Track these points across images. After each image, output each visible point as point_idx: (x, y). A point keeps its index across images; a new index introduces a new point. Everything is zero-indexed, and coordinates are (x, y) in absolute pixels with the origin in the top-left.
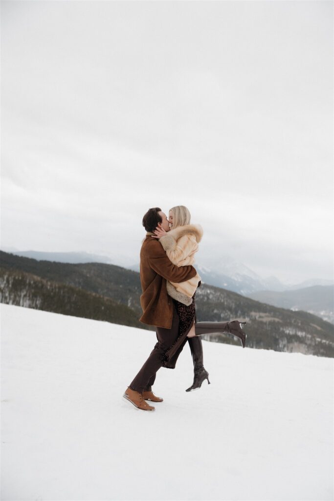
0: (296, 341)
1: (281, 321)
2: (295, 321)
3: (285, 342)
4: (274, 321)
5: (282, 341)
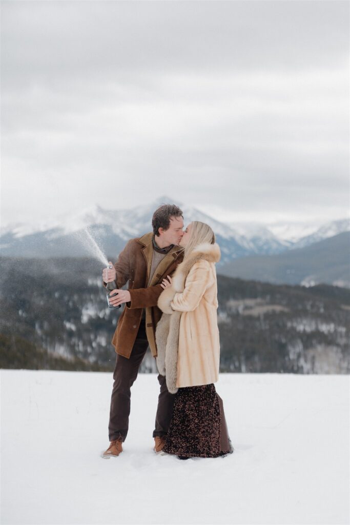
0: (320, 343)
1: (286, 310)
2: (312, 306)
3: (299, 347)
4: (274, 312)
5: (294, 346)
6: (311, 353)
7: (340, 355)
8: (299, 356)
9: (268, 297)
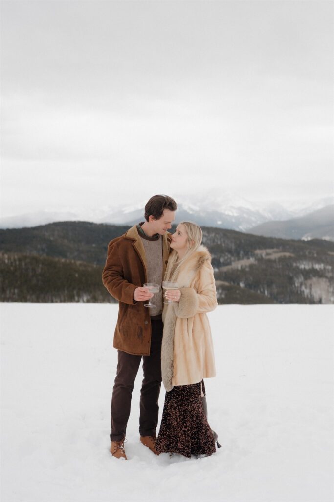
0: (315, 276)
1: (293, 255)
2: (309, 253)
3: (301, 279)
4: (285, 256)
5: (298, 278)
6: (309, 282)
7: (328, 284)
8: (301, 284)
9: (281, 248)
